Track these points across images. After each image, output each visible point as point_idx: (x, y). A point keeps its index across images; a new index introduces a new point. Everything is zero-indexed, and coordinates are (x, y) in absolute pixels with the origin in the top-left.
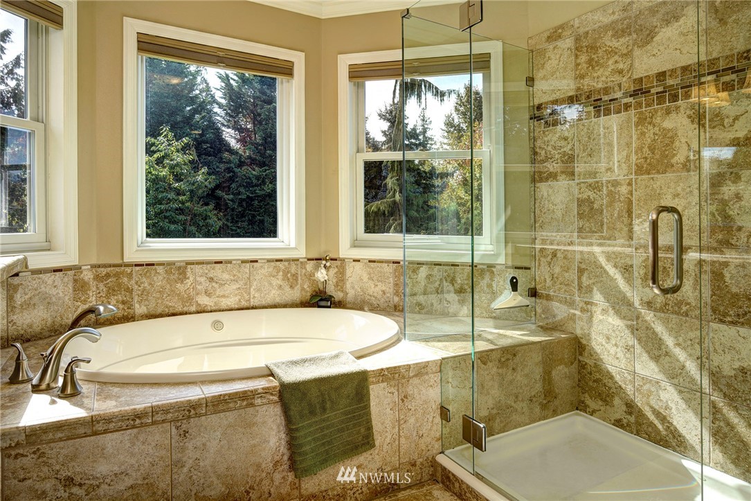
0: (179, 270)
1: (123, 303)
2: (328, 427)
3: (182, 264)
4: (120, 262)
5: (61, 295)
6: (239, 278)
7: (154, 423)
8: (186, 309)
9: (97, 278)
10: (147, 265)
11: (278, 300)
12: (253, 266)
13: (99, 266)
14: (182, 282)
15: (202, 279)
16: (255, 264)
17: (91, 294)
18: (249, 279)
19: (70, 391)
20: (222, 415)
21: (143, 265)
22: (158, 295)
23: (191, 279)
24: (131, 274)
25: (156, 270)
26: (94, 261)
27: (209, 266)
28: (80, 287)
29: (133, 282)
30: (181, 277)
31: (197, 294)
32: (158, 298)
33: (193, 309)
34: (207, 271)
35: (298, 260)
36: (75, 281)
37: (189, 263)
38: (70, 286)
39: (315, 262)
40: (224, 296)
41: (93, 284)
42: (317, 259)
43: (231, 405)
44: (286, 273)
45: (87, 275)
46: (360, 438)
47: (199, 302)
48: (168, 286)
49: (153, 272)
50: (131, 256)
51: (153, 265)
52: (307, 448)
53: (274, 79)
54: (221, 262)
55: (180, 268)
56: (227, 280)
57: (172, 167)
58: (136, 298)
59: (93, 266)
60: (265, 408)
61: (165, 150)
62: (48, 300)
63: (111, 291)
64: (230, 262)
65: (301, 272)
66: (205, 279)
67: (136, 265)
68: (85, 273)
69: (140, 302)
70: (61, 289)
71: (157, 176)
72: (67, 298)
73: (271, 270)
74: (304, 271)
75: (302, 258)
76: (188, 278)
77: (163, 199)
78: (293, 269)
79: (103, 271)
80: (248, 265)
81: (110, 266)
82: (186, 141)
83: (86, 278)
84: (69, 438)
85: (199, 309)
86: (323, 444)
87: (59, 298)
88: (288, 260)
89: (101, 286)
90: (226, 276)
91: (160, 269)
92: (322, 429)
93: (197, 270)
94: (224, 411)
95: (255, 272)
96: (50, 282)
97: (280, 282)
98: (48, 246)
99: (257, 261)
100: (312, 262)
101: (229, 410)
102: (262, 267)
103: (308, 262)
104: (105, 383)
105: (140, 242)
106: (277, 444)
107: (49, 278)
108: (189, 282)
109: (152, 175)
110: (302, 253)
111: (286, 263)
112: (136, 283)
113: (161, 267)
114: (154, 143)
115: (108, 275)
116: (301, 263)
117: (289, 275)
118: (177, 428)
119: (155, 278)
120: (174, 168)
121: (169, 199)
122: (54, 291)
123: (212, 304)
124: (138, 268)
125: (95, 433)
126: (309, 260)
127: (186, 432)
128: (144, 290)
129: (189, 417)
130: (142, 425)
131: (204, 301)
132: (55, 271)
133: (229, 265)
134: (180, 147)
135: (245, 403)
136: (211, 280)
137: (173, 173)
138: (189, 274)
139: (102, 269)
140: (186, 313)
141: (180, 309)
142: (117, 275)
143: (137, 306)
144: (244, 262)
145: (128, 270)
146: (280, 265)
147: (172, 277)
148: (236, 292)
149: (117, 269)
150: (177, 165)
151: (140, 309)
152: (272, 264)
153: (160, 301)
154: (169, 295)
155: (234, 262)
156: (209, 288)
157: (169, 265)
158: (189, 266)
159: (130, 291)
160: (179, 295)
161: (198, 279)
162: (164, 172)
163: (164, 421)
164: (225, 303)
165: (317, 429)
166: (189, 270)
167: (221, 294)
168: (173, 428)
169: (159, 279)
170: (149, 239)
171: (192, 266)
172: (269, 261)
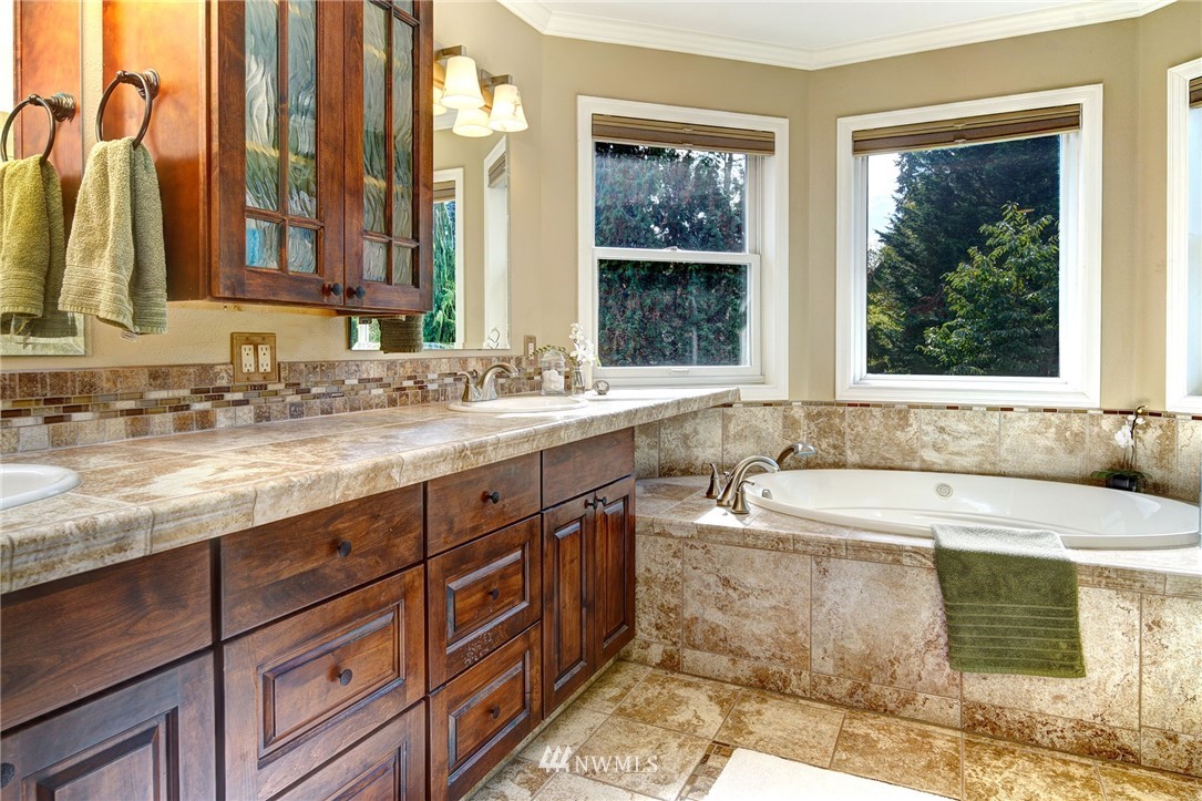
0: (900, 413)
1: (835, 447)
2: (1001, 620)
3: (904, 407)
4: (832, 400)
5: (771, 430)
6: (983, 430)
7: (795, 551)
8: (906, 464)
9: (809, 416)
10: (861, 405)
11: (1043, 469)
12: (1005, 416)
13: (811, 404)
14: (903, 430)
15: (930, 428)
16: (1008, 413)
17: (802, 433)
18: (998, 433)
19: (739, 508)
20: (864, 564)
21: (856, 405)
22: (873, 443)
23: (915, 426)
24: (843, 415)
25: (871, 411)
26: (806, 399)
27: (939, 412)
28: (790, 424)
29: (845, 424)
30: (901, 422)
31: (923, 447)
32: (873, 447)
33: (916, 465)
34: (936, 418)
35: (1085, 412)
36: (785, 417)
37: (912, 406)
38: (780, 422)
39: (1119, 416)
40: (958, 454)
41: (804, 422)
42: (1121, 413)
43: (875, 555)
44: (1061, 430)
45: (798, 413)
46: (1058, 656)
47: (925, 458)
48: (886, 433)
49: (868, 414)
50: (843, 394)
51: (868, 405)
52: (966, 636)
53: (1056, 137)
54: (956, 408)
55: (900, 411)
56: (965, 432)
57: (1021, 269)
58: (848, 444)
59: (804, 403)
60: (915, 571)
61: (1010, 241)
62: (758, 434)
63: (822, 433)
64: (970, 408)
65: (1091, 431)
66: (933, 428)
67: (849, 405)
68: (795, 409)
69: (852, 448)
70: (771, 424)
71: (996, 285)
72: (776, 434)
73: (1035, 423)
74: (1096, 429)
75: (1093, 409)
76: (911, 425)
77: (1005, 320)
78: (1076, 423)
79: (815, 410)
80: (997, 413)
81: (821, 404)
82: (1046, 222)
83: (797, 416)
84: (727, 544)
85: (925, 466)
86: (992, 640)
87: (769, 434)
88: (1067, 411)
89: (812, 424)
90: (963, 427)
91: (876, 411)
92: (992, 620)
93: (923, 417)
94: (866, 560)
95: (1008, 425)
96: (760, 415)
97: (1050, 443)
98: (761, 380)
99: (1011, 409)
100: (1112, 416)
101: (871, 560)
102: (1020, 418)
103: (1106, 416)
104: (771, 512)
105: (858, 379)
106: (931, 620)
107: (760, 411)
108: (912, 430)
109: (989, 283)
110: (1093, 401)
111: (1063, 416)
112: (849, 426)
113: (878, 409)
114: (993, 233)
115: (819, 415)
116: (1092, 416)
117: (1068, 434)
118: (817, 563)
119: (870, 422)
120: (1024, 269)
121: (1015, 320)
122: (764, 426)
123: (941, 462)
124: (851, 408)
125: (746, 546)
126: (1106, 412)
127: (826, 571)
128: (857, 435)
129: (829, 556)
130: (785, 550)
131: (930, 456)
132: (765, 405)
133: (968, 412)
134: (1036, 234)
135: (890, 558)
136: (942, 430)
137: (1024, 276)
138: (911, 421)
139: (813, 407)
140: (907, 470)
141: (898, 463)
142: (829, 415)
143: (849, 452)
144: (990, 409)
145: (840, 410)
146: (1052, 418)
147: (890, 422)
148: (978, 450)
149: (829, 408)
150: (1030, 263)
151: (852, 457)
152: (1038, 414)
153: (875, 450)
154: (886, 444)
155: (974, 408)
156: (939, 441)
157: (889, 406)
158: (912, 410)
159: (841, 434)
160: (898, 445)
161: (924, 427)
162: (1008, 277)
163: (804, 552)
164: (959, 462)
165: (984, 618)
166: (912, 415)
167: (956, 450)
168: (814, 564)
169: (875, 423)
170: (870, 375)
171: (916, 410)
172: (1032, 410)
